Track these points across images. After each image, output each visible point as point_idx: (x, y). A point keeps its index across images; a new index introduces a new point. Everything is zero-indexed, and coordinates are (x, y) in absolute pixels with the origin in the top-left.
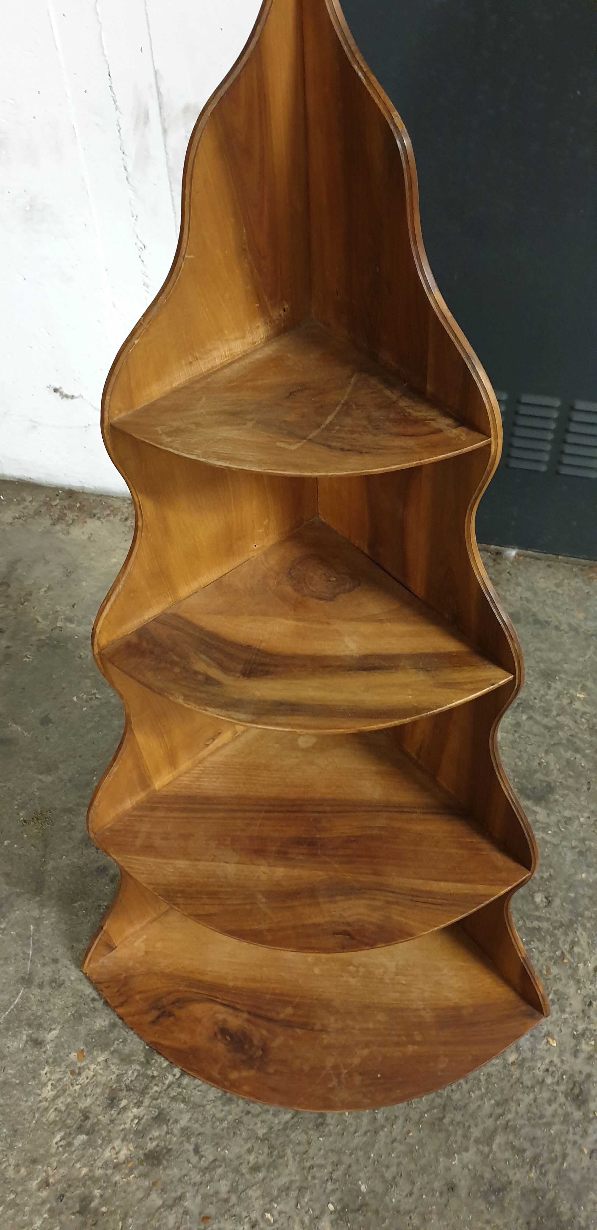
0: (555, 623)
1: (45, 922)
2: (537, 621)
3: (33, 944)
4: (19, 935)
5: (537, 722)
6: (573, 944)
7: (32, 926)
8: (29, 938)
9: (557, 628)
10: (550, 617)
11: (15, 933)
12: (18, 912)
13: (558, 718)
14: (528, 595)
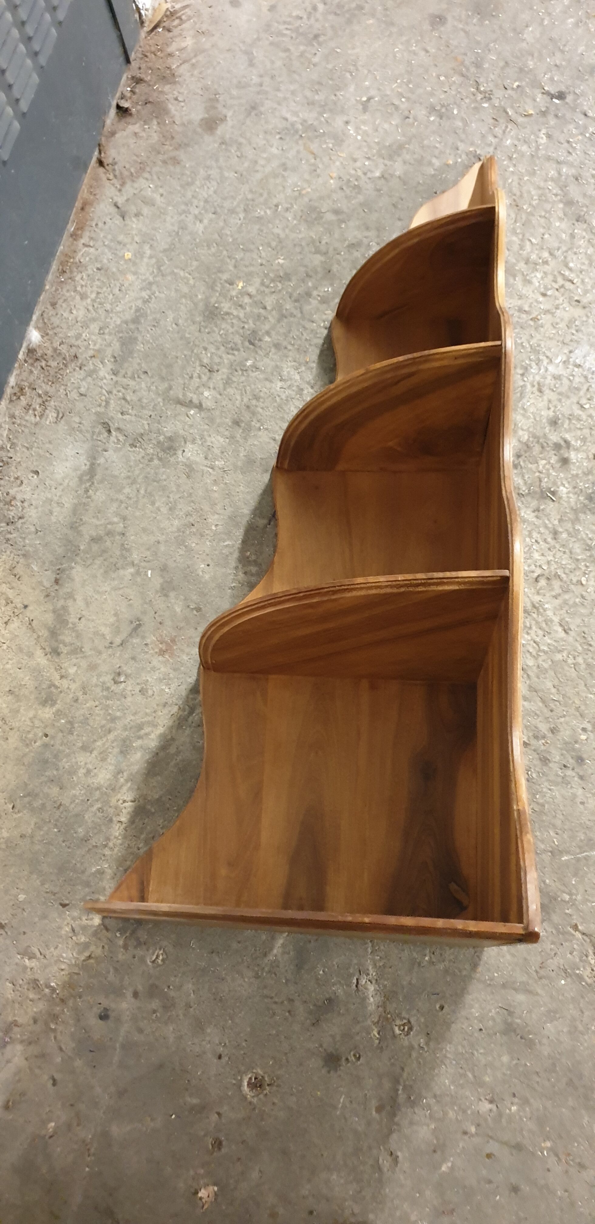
0: (139, 303)
1: (556, 843)
2: (136, 321)
3: (584, 852)
4: (575, 875)
5: (273, 328)
6: (520, 310)
7: (563, 859)
8: (578, 860)
9: (146, 301)
10: (130, 308)
11: (574, 879)
12: (547, 881)
13: (269, 308)
14: (94, 327)
